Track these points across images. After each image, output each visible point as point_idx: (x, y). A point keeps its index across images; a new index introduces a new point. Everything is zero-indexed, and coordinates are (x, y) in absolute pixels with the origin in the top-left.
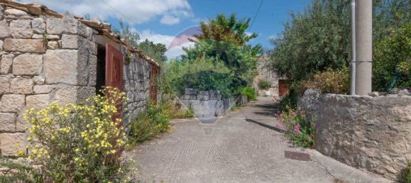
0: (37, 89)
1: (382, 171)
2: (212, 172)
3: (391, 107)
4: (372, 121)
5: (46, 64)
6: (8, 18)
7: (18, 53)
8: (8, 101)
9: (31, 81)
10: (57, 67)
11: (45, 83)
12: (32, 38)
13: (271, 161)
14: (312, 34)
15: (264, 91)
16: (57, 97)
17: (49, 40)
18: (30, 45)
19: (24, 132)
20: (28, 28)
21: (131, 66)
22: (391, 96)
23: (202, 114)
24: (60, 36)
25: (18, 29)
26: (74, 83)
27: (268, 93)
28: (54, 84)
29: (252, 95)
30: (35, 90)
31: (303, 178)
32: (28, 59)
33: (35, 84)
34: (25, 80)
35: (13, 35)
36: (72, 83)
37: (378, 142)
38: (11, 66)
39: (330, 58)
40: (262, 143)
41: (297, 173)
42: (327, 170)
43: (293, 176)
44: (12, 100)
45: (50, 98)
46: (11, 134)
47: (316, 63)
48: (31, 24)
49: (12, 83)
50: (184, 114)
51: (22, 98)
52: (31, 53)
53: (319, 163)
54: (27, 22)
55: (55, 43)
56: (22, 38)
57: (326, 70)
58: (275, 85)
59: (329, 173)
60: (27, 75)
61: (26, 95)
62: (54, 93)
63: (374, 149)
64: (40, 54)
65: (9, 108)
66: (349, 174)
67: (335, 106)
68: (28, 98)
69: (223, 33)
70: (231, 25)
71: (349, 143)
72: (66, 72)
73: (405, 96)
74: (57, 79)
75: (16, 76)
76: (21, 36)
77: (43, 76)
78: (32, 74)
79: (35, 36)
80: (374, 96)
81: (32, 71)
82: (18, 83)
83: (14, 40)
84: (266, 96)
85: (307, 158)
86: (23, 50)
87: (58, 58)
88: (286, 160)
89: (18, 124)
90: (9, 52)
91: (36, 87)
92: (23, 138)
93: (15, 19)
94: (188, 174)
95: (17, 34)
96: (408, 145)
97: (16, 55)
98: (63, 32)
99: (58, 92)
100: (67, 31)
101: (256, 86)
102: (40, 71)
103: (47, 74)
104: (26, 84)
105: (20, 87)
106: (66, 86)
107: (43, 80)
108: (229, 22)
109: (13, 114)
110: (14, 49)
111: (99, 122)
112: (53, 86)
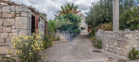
0: (13, 31)
1: (123, 54)
2: (71, 57)
3: (125, 35)
4: (119, 39)
5: (16, 22)
6: (1, 6)
7: (5, 18)
8: (2, 35)
9: (10, 28)
10: (20, 23)
11: (15, 29)
12: (10, 13)
13: (89, 53)
14: (100, 11)
15: (83, 30)
16: (20, 33)
17: (17, 14)
18: (10, 16)
19: (8, 46)
20: (9, 9)
21: (40, 22)
22: (125, 31)
23: (63, 39)
24: (21, 12)
25: (5, 10)
26: (26, 29)
27: (84, 31)
28: (19, 29)
29: (79, 32)
30: (12, 31)
31: (99, 58)
32: (9, 20)
33: (12, 29)
34: (8, 28)
35: (3, 12)
36: (25, 28)
37: (121, 45)
38: (3, 23)
39: (106, 19)
40: (85, 48)
41: (97, 56)
42: (106, 55)
43: (96, 57)
44: (3, 35)
45: (17, 34)
46: (3, 47)
47: (101, 21)
48: (10, 8)
49: (3, 29)
50: (56, 39)
51: (7, 34)
52: (10, 18)
53: (104, 53)
54: (9, 8)
55: (19, 15)
56: (7, 13)
57: (104, 23)
58: (86, 28)
59: (107, 56)
60: (9, 26)
61: (9, 33)
62: (19, 32)
63: (120, 48)
64: (13, 18)
65: (2, 37)
66: (113, 56)
67: (108, 35)
68: (9, 34)
69: (69, 10)
70: (72, 7)
71: (113, 46)
72: (23, 25)
73: (129, 31)
74: (20, 27)
75: (5, 26)
76: (6, 12)
77: (15, 26)
78: (10, 25)
79: (11, 12)
80: (120, 31)
81: (11, 25)
82: (6, 29)
83: (4, 14)
84: (84, 32)
85: (100, 52)
86: (7, 17)
87: (20, 20)
88: (93, 53)
89: (6, 43)
90: (2, 18)
91: (12, 30)
92: (8, 48)
93: (4, 6)
94: (63, 58)
95: (5, 12)
96: (130, 46)
97: (5, 19)
98: (22, 11)
99: (20, 32)
100: (23, 11)
101: (80, 29)
102: (13, 25)
103: (16, 26)
104: (9, 29)
105: (6, 30)
106: (23, 30)
107: (15, 28)
108: (71, 6)
109: (4, 40)
110: (4, 17)
111: (36, 41)
112: (18, 30)
